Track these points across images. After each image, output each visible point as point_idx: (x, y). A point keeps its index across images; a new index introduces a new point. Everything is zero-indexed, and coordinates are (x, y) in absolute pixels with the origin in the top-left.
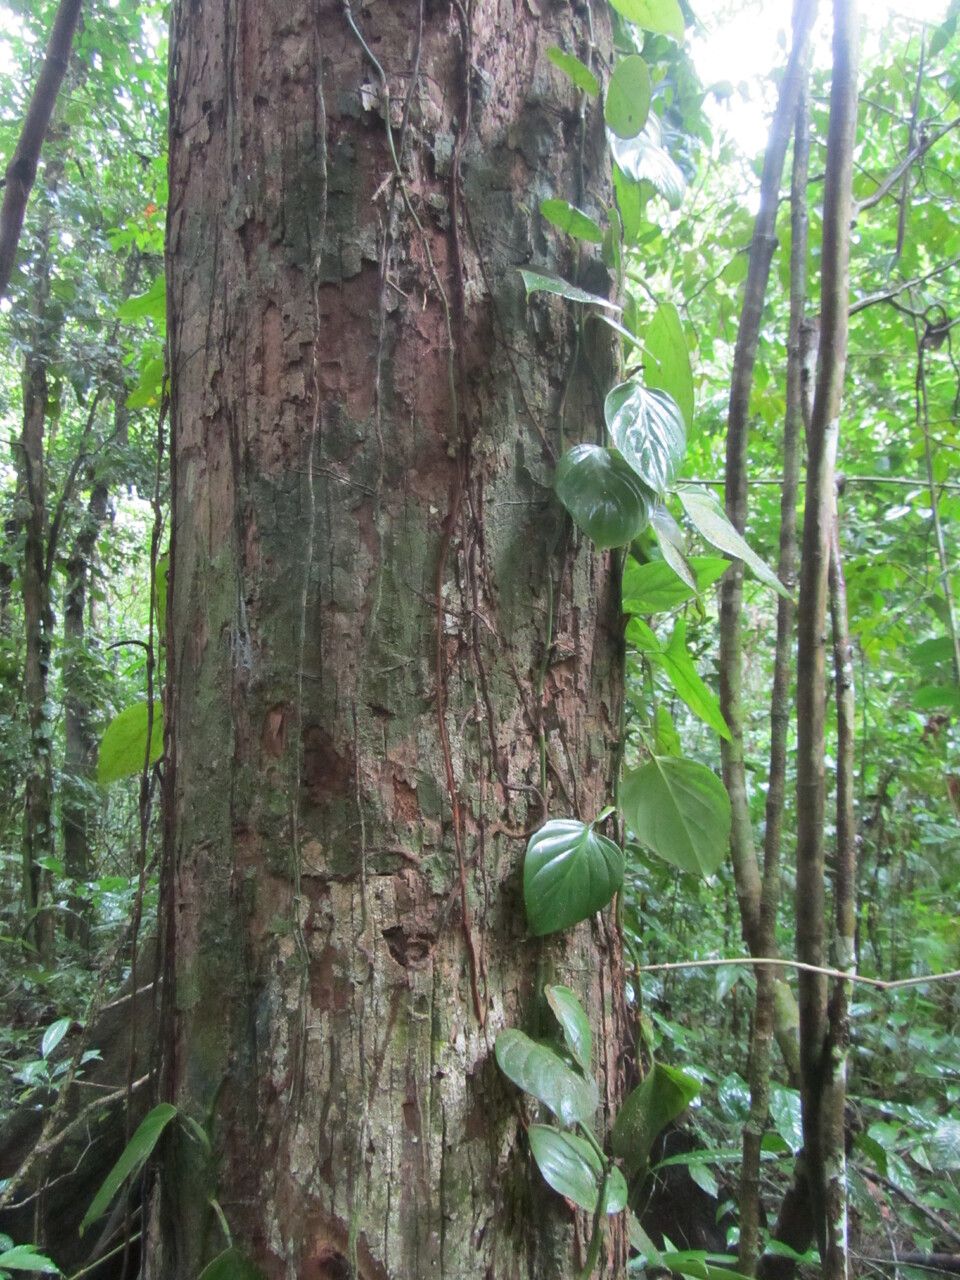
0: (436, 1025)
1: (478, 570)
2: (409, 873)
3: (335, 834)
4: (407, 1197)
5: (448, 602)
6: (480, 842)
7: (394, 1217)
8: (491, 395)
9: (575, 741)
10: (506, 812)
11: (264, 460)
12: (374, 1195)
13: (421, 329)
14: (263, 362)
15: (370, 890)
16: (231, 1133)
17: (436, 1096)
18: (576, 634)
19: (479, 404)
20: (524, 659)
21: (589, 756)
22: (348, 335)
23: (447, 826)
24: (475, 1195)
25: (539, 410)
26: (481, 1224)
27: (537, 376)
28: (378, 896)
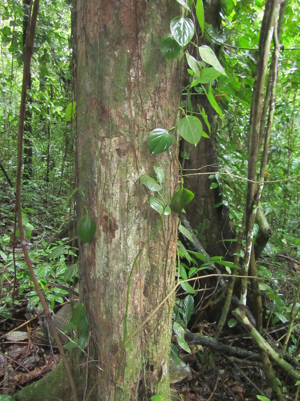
0: (127, 170)
1: (139, 66)
2: (121, 137)
3: (106, 127)
4: (120, 205)
5: (132, 74)
6: (138, 132)
7: (118, 209)
8: (145, 21)
9: (165, 110)
10: (146, 125)
11: (90, 39)
12: (113, 204)
13: (126, 4)
14: (90, 14)
15: (113, 140)
16: (88, 193)
17: (127, 186)
18: (166, 84)
19: (141, 23)
20: (152, 90)
21: (168, 114)
22: (109, 6)
23: (130, 127)
24: (136, 207)
25: (158, 24)
26: (137, 214)
27: (158, 16)
28: (115, 141)
